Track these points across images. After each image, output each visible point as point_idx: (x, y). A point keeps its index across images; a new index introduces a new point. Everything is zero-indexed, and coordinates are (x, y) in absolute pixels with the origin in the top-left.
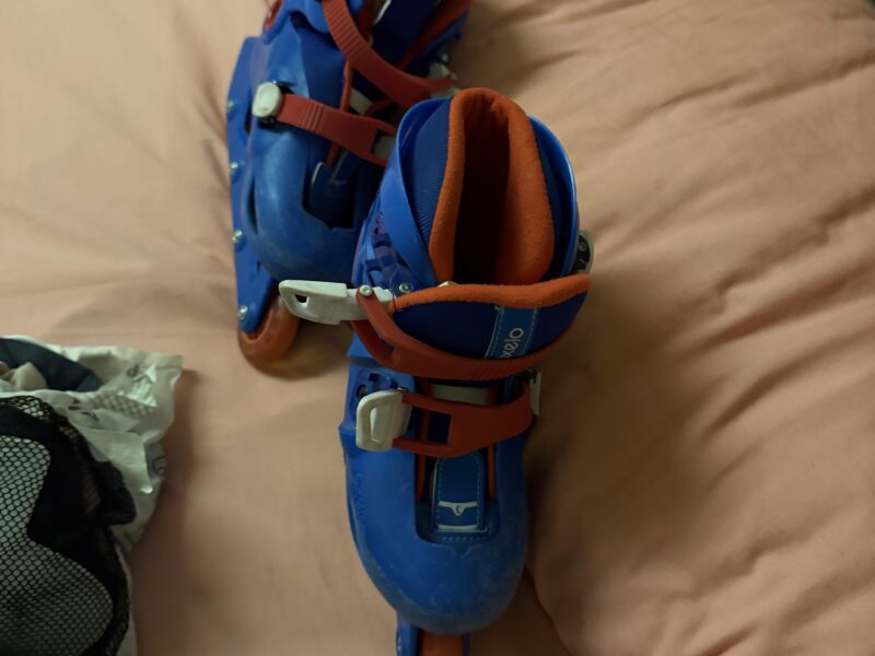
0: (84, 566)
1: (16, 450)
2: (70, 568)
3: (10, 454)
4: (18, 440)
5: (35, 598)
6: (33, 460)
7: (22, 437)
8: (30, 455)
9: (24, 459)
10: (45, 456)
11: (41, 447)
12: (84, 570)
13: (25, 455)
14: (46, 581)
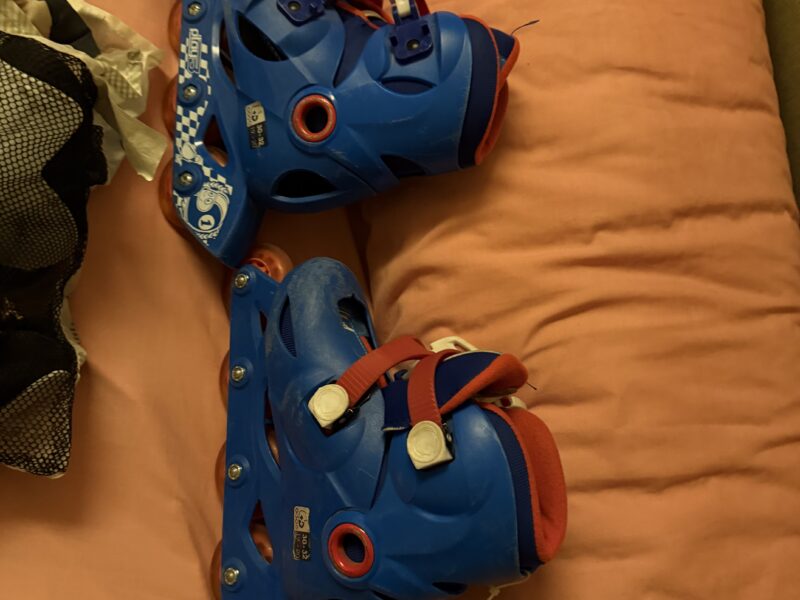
0: (71, 212)
1: (59, 103)
2: (62, 210)
3: (53, 104)
4: (64, 95)
5: (33, 225)
6: (70, 117)
7: (68, 95)
8: (69, 112)
9: (63, 113)
10: (80, 117)
11: (80, 109)
12: (70, 215)
13: (65, 109)
14: (44, 214)
